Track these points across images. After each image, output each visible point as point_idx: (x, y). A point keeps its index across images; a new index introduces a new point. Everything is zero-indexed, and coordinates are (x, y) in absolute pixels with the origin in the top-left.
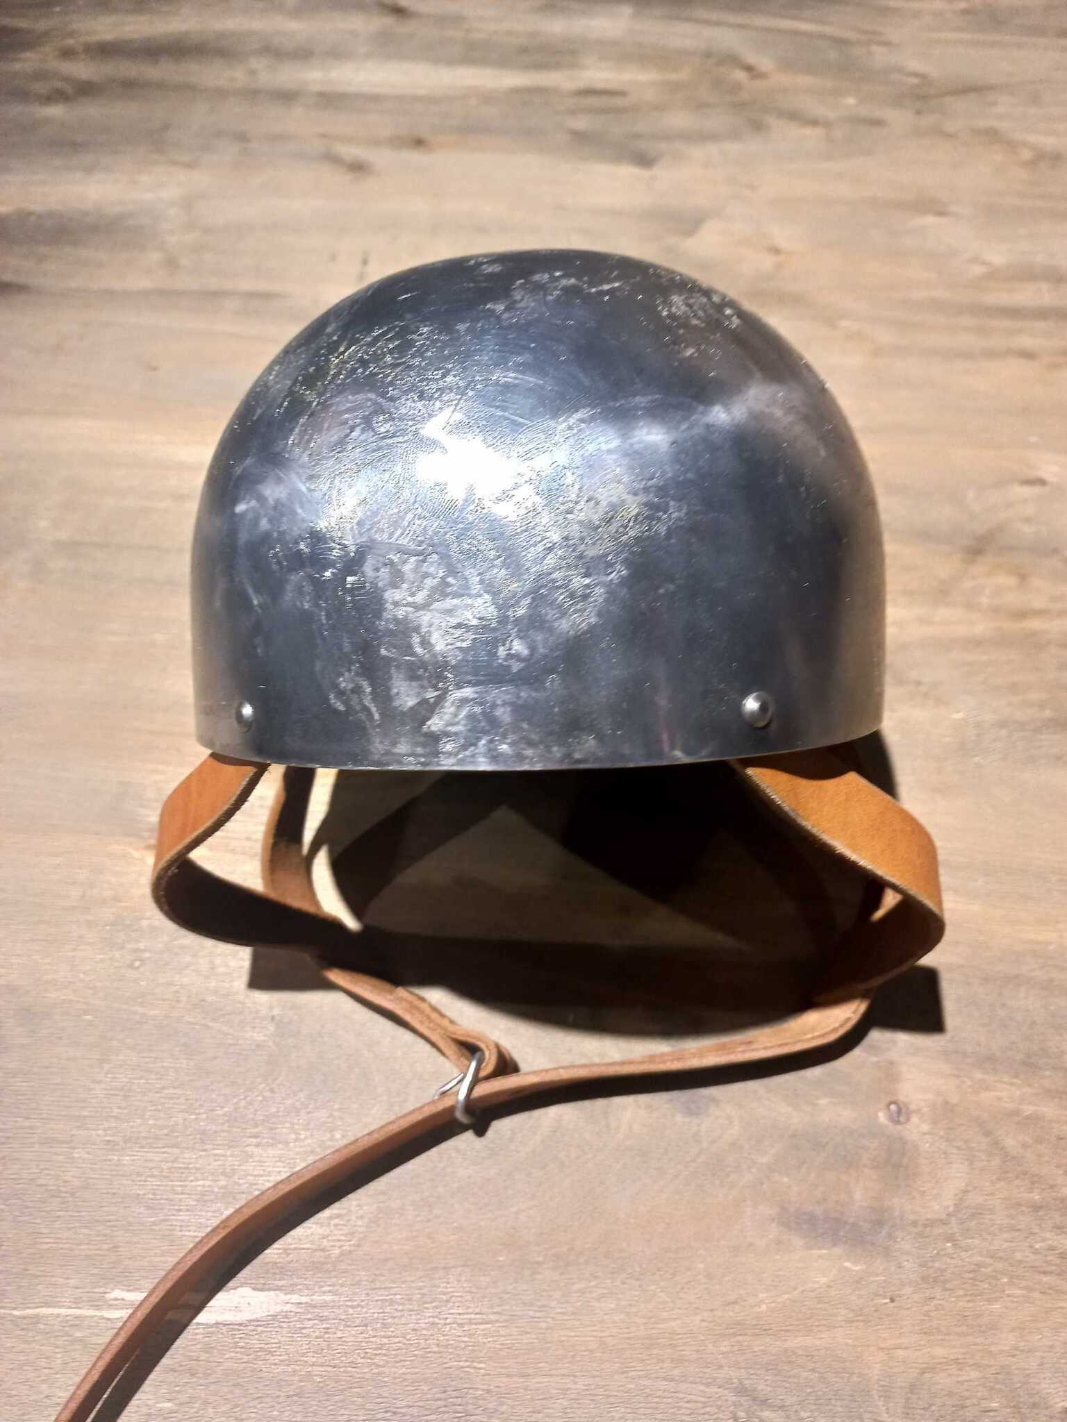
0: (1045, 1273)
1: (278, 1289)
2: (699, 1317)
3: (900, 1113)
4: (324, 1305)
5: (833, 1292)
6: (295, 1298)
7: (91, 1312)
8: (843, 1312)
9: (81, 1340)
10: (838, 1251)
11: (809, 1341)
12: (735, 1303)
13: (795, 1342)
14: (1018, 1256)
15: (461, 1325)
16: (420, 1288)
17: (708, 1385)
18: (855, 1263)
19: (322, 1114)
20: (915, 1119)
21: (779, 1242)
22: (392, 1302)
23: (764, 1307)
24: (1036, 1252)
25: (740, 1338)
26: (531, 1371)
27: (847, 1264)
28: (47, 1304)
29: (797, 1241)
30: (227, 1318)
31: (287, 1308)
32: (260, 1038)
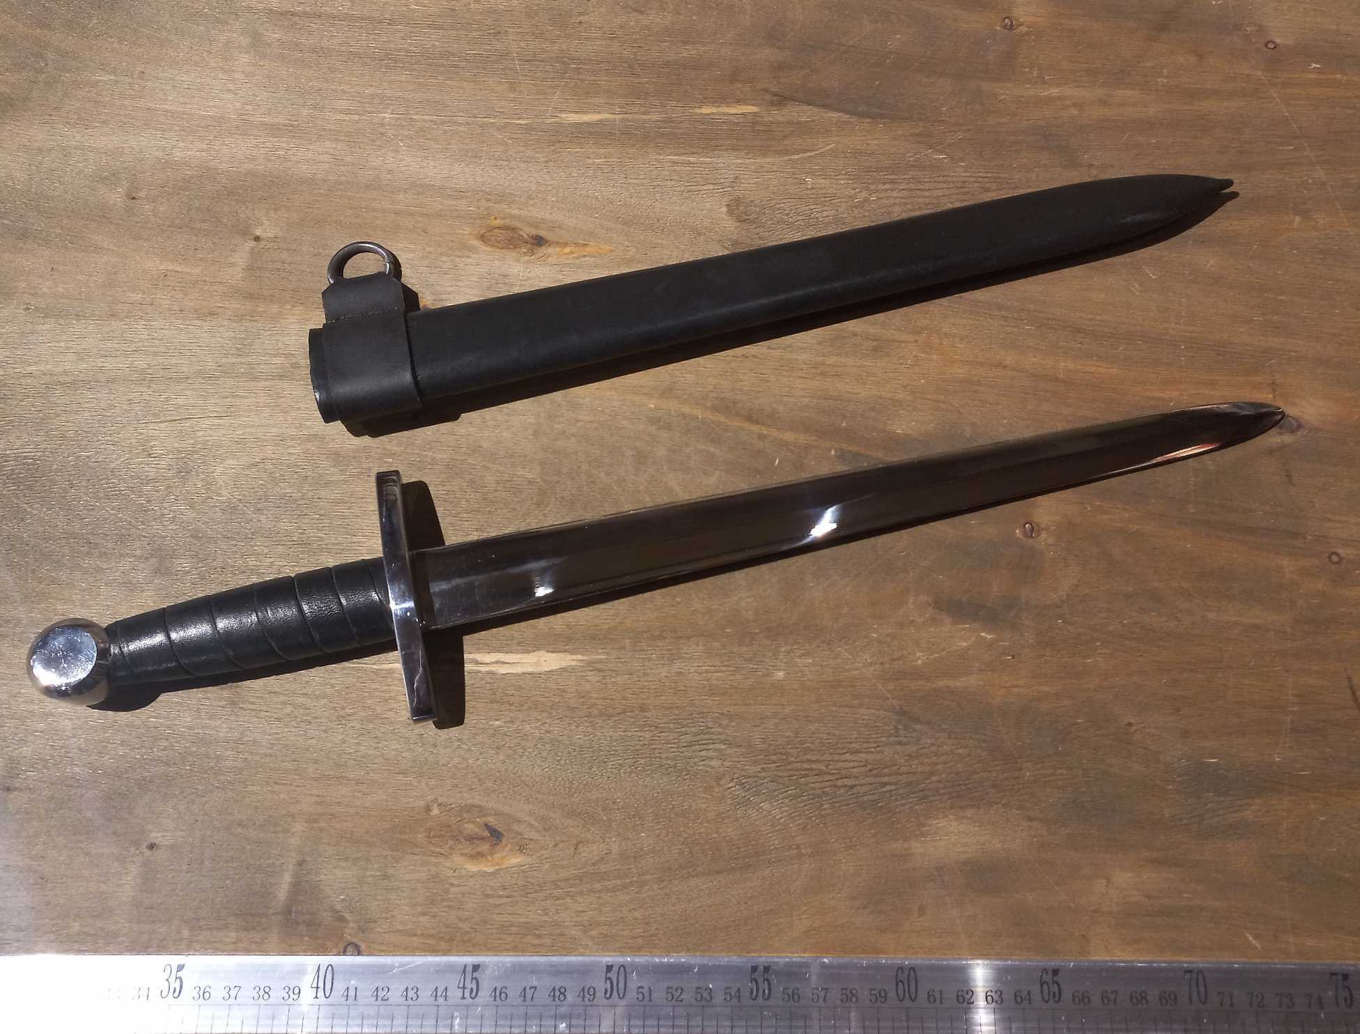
0: (1128, 639)
1: (566, 651)
2: (873, 668)
3: (1033, 530)
4: (601, 661)
5: (971, 652)
6: (579, 657)
8: (977, 665)
10: (976, 625)
11: (952, 683)
12: (899, 659)
13: (941, 683)
14: (1111, 628)
15: (700, 673)
16: (669, 650)
17: (878, 710)
18: (990, 631)
20: (1044, 535)
21: (933, 619)
22: (650, 659)
23: (920, 662)
24: (1124, 625)
25: (902, 681)
26: (751, 702)
27: (983, 634)
29: (948, 619)
30: (530, 670)
31: (574, 663)
32: (530, 476)
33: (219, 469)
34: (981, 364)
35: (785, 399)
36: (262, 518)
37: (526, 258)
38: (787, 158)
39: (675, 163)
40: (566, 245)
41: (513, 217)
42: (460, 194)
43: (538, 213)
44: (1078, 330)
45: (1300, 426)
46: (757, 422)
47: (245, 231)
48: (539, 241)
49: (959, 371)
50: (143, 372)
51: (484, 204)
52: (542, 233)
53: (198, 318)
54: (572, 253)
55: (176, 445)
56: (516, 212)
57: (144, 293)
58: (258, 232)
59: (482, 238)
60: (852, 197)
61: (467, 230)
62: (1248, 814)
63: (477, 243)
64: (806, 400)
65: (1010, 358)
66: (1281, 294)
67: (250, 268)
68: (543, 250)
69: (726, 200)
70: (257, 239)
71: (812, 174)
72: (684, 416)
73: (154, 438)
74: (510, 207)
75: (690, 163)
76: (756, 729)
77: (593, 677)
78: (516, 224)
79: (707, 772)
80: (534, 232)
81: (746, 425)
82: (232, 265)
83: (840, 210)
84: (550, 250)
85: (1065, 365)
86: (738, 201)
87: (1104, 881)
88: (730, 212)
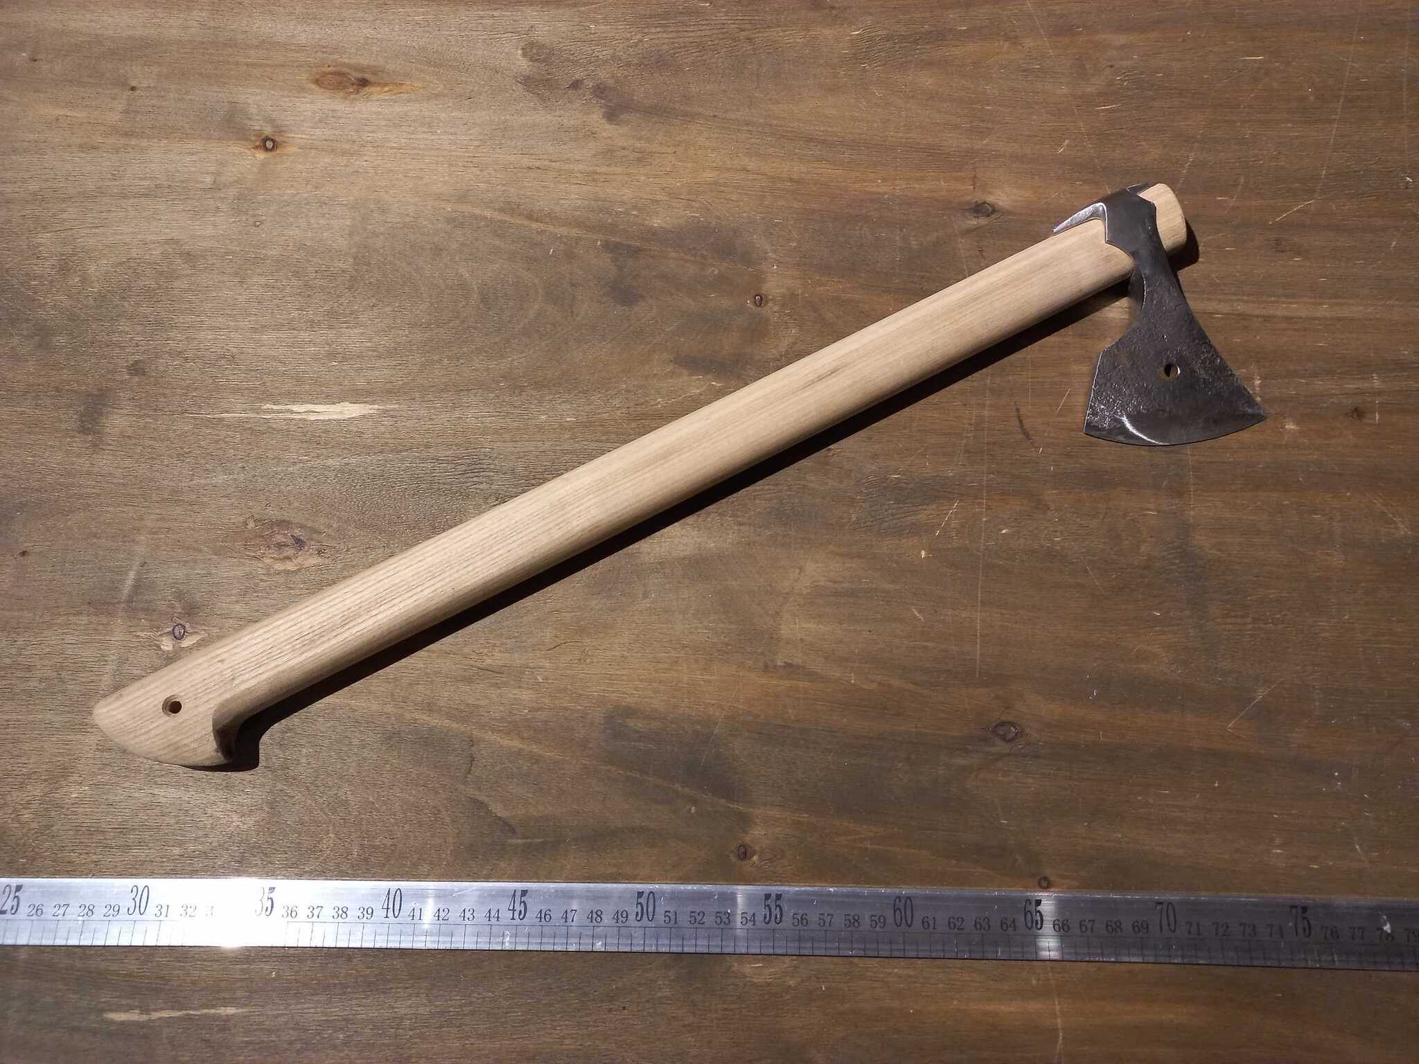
1: (366, 402)
3: (761, 300)
4: (393, 410)
5: (702, 397)
6: (376, 406)
7: (255, 415)
9: (250, 428)
10: (709, 376)
12: (643, 404)
16: (452, 401)
18: (718, 382)
19: (388, 309)
20: (770, 304)
21: (673, 373)
22: (435, 408)
23: (660, 406)
25: (643, 421)
26: (517, 439)
27: (713, 383)
28: (227, 412)
29: (685, 372)
30: (335, 417)
31: (372, 412)
32: (344, 266)
33: (93, 268)
34: (728, 170)
35: (563, 202)
36: (126, 304)
37: (352, 96)
38: (576, 9)
39: (482, 17)
40: (386, 85)
41: (344, 65)
42: (301, 48)
43: (364, 61)
44: (811, 140)
45: (994, 211)
46: (537, 220)
47: (123, 83)
48: (364, 83)
49: (709, 175)
50: (34, 194)
51: (319, 54)
52: (367, 76)
53: (83, 152)
54: (390, 91)
55: (59, 249)
56: (347, 61)
57: (39, 133)
58: (134, 83)
59: (317, 82)
60: (628, 39)
61: (305, 76)
62: (922, 517)
63: (313, 86)
64: (579, 202)
65: (752, 164)
66: (988, 105)
67: (126, 112)
68: (367, 89)
69: (522, 44)
70: (133, 89)
71: (596, 22)
72: (476, 217)
73: (41, 245)
74: (341, 58)
75: (493, 16)
76: (519, 460)
77: (387, 422)
78: (344, 70)
79: (477, 493)
80: (359, 75)
81: (526, 223)
82: (111, 110)
83: (618, 49)
84: (372, 89)
85: (798, 169)
86: (532, 44)
87: (797, 571)
88: (524, 55)
